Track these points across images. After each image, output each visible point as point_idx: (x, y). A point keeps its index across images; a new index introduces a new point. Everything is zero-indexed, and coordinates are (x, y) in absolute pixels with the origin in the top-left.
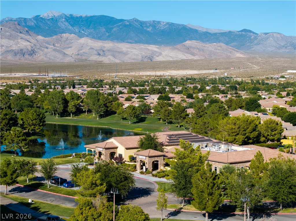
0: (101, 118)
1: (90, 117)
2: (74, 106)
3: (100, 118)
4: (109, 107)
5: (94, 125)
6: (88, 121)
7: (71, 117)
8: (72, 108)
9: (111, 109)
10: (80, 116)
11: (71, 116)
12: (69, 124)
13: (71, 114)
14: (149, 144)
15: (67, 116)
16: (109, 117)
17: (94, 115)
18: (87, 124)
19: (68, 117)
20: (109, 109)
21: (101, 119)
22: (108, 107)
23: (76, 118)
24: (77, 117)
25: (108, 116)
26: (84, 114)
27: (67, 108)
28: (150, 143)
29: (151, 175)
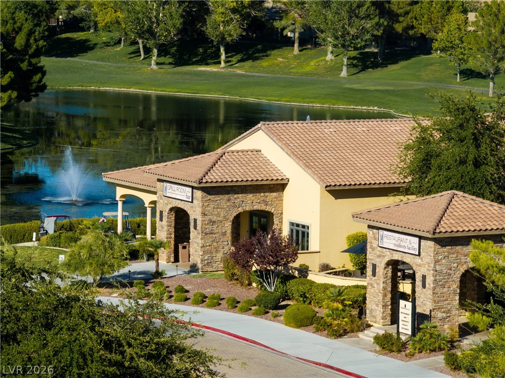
0: (364, 68)
1: (312, 63)
2: (234, 11)
3: (355, 70)
4: (401, 19)
5: (316, 98)
6: (292, 83)
7: (223, 63)
8: (226, 23)
9: (413, 27)
10: (265, 63)
11: (220, 63)
12: (198, 95)
13: (222, 49)
14: (463, 162)
15: (203, 61)
16: (403, 64)
17: (329, 57)
18: (281, 96)
19: (207, 64)
20: (399, 28)
21: (362, 75)
22: (394, 17)
23: (242, 70)
24: (249, 63)
25: (395, 62)
26: (285, 51)
27: (204, 22)
28: (471, 157)
29: (440, 358)
